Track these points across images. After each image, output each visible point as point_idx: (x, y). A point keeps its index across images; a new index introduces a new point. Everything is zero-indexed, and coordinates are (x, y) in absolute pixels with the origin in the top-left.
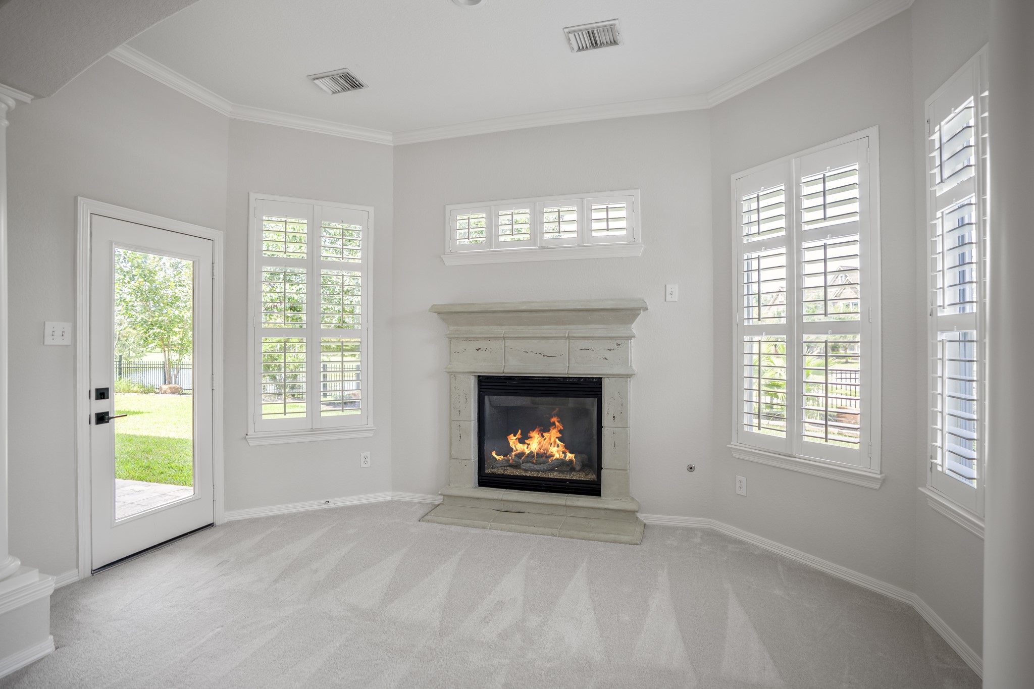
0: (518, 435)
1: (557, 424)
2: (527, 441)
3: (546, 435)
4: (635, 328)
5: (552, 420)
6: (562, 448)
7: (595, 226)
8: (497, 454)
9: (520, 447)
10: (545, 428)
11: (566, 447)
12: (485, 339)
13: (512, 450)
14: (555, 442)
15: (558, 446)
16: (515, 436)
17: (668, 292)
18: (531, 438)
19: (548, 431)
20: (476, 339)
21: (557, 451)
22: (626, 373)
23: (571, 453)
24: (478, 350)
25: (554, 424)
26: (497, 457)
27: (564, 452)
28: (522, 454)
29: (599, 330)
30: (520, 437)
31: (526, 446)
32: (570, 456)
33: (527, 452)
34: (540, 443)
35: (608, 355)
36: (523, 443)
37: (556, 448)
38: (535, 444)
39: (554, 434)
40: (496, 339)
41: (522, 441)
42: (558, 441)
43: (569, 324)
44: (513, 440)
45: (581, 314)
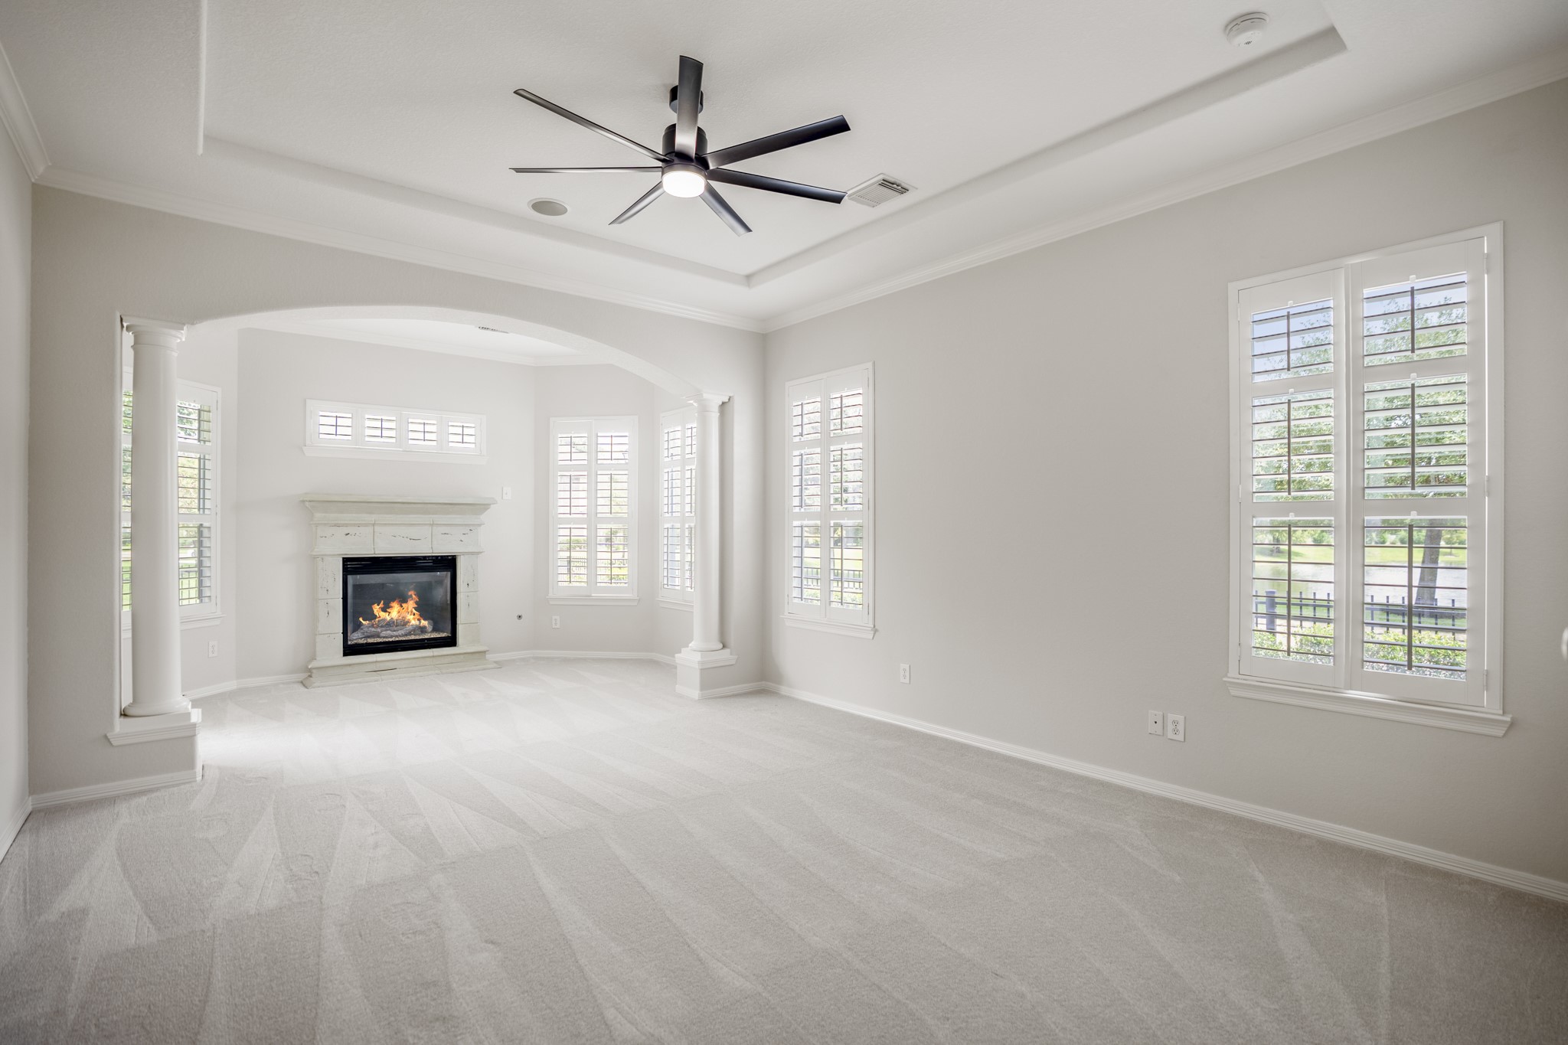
0: (381, 605)
1: (414, 596)
2: (388, 610)
3: (404, 605)
4: (484, 517)
5: (410, 593)
6: (417, 616)
7: (452, 438)
8: (364, 620)
9: (383, 615)
10: (403, 600)
11: (420, 615)
12: (354, 525)
13: (375, 617)
14: (412, 612)
15: (414, 614)
16: (378, 605)
17: (505, 492)
18: (392, 607)
19: (406, 602)
20: (346, 525)
21: (413, 620)
22: (476, 551)
23: (425, 620)
24: (347, 534)
25: (411, 596)
26: (364, 622)
27: (419, 620)
28: (384, 620)
29: (457, 519)
30: (382, 606)
31: (387, 614)
32: (424, 623)
33: (388, 618)
34: (399, 612)
35: (463, 538)
36: (385, 611)
37: (412, 616)
38: (395, 612)
39: (411, 605)
40: (366, 525)
41: (384, 610)
42: (414, 611)
43: (433, 514)
44: (376, 609)
45: (445, 506)
